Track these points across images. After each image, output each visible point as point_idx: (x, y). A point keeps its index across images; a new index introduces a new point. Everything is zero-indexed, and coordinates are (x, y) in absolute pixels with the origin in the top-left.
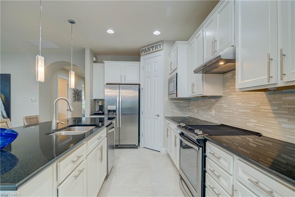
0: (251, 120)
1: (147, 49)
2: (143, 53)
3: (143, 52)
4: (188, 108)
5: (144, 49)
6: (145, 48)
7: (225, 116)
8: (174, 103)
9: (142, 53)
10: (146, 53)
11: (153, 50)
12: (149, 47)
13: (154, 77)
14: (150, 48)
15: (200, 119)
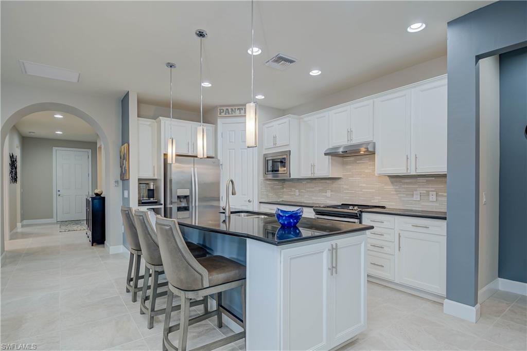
0: (376, 198)
1: (230, 110)
2: (223, 114)
3: (223, 112)
4: (282, 191)
5: (225, 108)
6: (227, 108)
7: (345, 196)
8: (269, 184)
9: (220, 114)
10: (227, 115)
11: (240, 113)
12: (233, 108)
13: (241, 149)
14: (235, 109)
15: (305, 202)
